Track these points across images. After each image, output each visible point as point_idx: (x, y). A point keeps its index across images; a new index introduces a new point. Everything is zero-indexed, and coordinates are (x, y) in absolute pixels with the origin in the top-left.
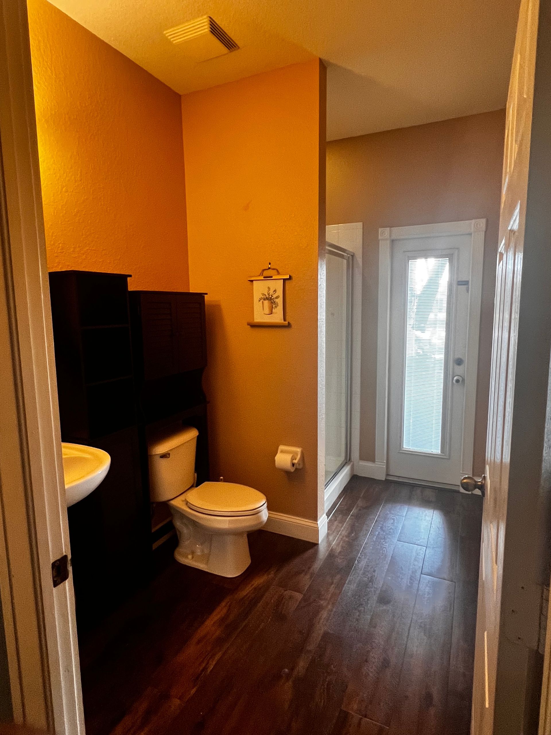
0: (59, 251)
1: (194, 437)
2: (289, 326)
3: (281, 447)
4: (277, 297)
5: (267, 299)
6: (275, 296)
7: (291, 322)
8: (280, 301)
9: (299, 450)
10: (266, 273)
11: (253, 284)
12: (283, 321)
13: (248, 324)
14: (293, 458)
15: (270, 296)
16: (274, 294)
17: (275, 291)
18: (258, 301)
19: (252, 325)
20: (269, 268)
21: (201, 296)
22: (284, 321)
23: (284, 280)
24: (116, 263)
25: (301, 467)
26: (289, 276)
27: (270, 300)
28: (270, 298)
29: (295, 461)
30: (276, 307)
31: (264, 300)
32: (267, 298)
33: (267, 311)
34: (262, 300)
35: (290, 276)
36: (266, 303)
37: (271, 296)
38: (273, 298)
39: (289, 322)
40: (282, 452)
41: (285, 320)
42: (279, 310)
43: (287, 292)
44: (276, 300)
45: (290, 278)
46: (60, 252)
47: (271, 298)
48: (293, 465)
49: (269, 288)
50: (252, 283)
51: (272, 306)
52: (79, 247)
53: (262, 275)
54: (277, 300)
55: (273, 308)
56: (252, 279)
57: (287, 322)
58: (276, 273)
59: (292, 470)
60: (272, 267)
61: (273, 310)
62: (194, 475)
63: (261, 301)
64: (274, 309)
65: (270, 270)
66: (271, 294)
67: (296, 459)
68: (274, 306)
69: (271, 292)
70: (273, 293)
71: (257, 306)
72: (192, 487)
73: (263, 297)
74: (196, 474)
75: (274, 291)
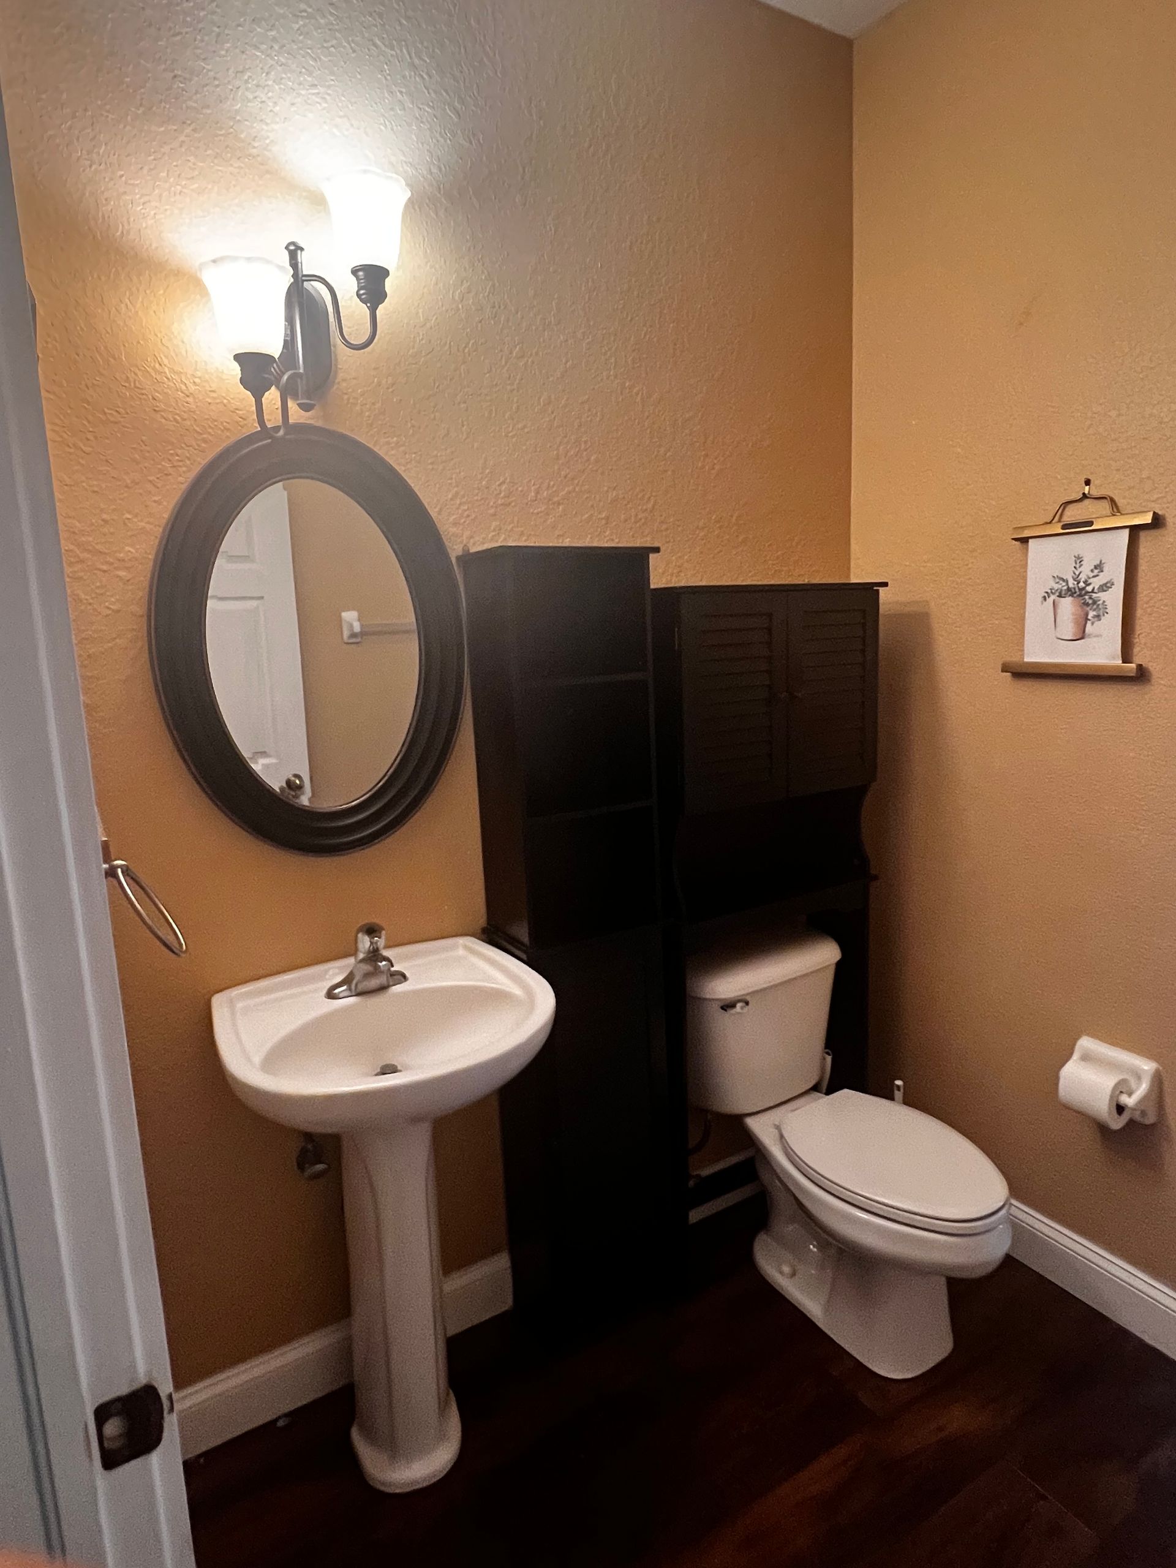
0: (500, 502)
1: (827, 964)
2: (1142, 676)
3: (1086, 1043)
4: (1104, 588)
5: (1070, 592)
6: (1096, 583)
7: (1153, 667)
8: (1114, 599)
9: (1147, 1066)
10: (1073, 514)
11: (1027, 549)
12: (1119, 662)
13: (1005, 668)
14: (1122, 1087)
15: (1082, 585)
16: (1094, 577)
17: (1099, 567)
18: (1040, 599)
19: (1019, 670)
20: (1085, 496)
21: (870, 591)
22: (1123, 662)
23: (1135, 530)
24: (643, 520)
25: (1150, 1119)
26: (1151, 514)
27: (1080, 595)
28: (1081, 590)
29: (1129, 1101)
30: (1098, 617)
31: (1060, 596)
32: (1069, 589)
33: (1068, 628)
34: (1053, 597)
35: (1156, 517)
36: (1067, 605)
37: (1085, 582)
38: (1089, 589)
39: (1140, 667)
40: (1086, 1058)
41: (1126, 658)
42: (1109, 628)
43: (1143, 566)
44: (1100, 594)
45: (1158, 522)
46: (502, 504)
47: (1084, 588)
48: (1120, 1109)
49: (1079, 560)
50: (1025, 546)
51: (1087, 614)
52: (548, 488)
53: (1059, 521)
54: (1103, 596)
55: (1087, 619)
56: (1026, 534)
57: (1133, 665)
58: (1108, 511)
59: (1117, 1123)
60: (1095, 493)
61: (1089, 623)
62: (824, 1059)
63: (1050, 600)
64: (1093, 624)
65: (1087, 502)
66: (1083, 577)
67: (1130, 1094)
68: (1091, 614)
69: (1086, 571)
70: (1091, 575)
71: (1036, 612)
72: (816, 1088)
73: (1056, 586)
74: (829, 1059)
75: (1096, 567)
